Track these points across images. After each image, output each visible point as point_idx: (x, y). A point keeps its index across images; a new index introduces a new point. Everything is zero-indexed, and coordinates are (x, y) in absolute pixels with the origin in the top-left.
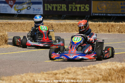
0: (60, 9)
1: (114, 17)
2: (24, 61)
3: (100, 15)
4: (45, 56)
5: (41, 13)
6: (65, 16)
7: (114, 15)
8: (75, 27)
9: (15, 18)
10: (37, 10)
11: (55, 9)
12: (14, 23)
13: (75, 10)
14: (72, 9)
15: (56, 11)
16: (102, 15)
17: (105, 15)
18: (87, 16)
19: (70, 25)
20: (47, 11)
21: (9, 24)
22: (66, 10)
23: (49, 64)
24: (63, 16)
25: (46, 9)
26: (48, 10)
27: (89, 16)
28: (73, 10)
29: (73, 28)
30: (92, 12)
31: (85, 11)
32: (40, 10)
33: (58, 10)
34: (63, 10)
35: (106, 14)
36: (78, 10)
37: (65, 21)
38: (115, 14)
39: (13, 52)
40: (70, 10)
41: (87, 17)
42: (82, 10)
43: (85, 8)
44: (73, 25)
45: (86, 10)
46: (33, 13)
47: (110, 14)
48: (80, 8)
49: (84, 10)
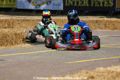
0: (81, 4)
2: (43, 62)
4: (67, 56)
5: (61, 8)
6: (87, 12)
8: (99, 25)
9: (34, 14)
10: (56, 5)
11: (75, 5)
12: (32, 20)
13: (98, 6)
14: (94, 5)
18: (110, 12)
19: (93, 22)
21: (27, 20)
22: (88, 5)
23: (71, 65)
24: (85, 11)
25: (66, 5)
26: (69, 5)
27: (113, 12)
28: (96, 6)
29: (96, 25)
30: (116, 8)
32: (60, 5)
33: (79, 5)
34: (85, 5)
36: (101, 5)
37: (87, 17)
39: (31, 52)
40: (92, 5)
41: (111, 13)
43: (108, 3)
44: (97, 21)
45: (110, 6)
46: (53, 8)
48: (103, 3)
49: (108, 6)
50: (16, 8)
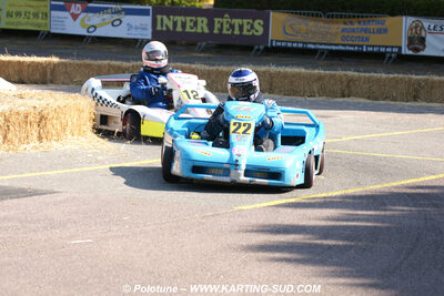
0: (192, 28)
1: (323, 51)
3: (289, 45)
5: (146, 35)
6: (204, 44)
7: (323, 47)
10: (137, 28)
11: (179, 29)
13: (230, 32)
14: (221, 29)
15: (183, 32)
16: (295, 45)
17: (300, 45)
18: (256, 47)
20: (162, 31)
22: (206, 30)
24: (199, 44)
25: (159, 28)
26: (164, 28)
27: (262, 47)
28: (225, 32)
30: (270, 38)
31: (253, 35)
32: (144, 29)
33: (188, 29)
34: (199, 30)
35: (304, 43)
36: (237, 32)
38: (325, 44)
40: (216, 31)
41: (258, 50)
42: (245, 32)
43: (252, 27)
45: (256, 34)
46: (129, 34)
47: (314, 44)
48: (241, 27)
49: (250, 33)
50: (49, 32)
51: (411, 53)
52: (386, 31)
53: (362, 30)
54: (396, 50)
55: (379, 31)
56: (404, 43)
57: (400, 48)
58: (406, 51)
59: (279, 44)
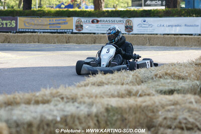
3: (27, 30)
16: (29, 30)
30: (18, 28)
35: (33, 29)
47: (38, 29)
51: (77, 32)
52: (67, 23)
53: (57, 23)
54: (71, 31)
55: (65, 23)
56: (74, 28)
57: (72, 30)
58: (75, 31)
59: (22, 30)
